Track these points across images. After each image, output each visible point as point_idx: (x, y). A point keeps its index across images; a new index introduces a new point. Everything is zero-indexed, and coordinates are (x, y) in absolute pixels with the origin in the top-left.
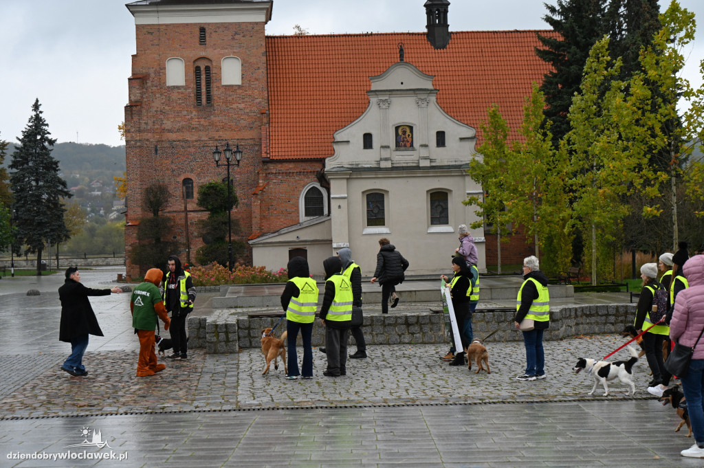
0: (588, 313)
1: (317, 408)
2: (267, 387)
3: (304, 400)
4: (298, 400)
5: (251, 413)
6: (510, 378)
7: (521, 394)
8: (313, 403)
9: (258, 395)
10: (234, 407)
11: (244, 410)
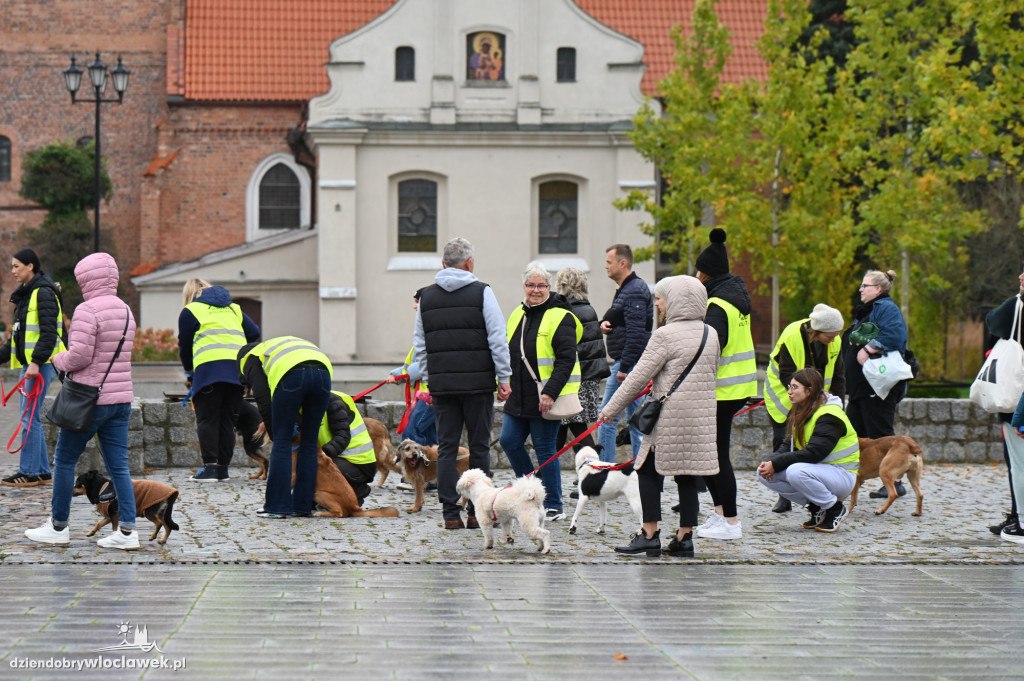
0: (909, 416)
1: (343, 563)
2: (222, 529)
3: (311, 551)
4: (299, 551)
5: (200, 568)
6: (755, 527)
7: (783, 551)
8: (334, 556)
9: (208, 541)
10: (160, 558)
11: (184, 563)
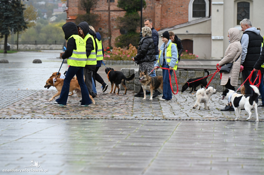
1: (220, 120)
2: (182, 110)
3: (210, 117)
4: (206, 117)
5: (175, 121)
8: (217, 118)
9: (177, 113)
10: (162, 118)
11: (170, 120)
